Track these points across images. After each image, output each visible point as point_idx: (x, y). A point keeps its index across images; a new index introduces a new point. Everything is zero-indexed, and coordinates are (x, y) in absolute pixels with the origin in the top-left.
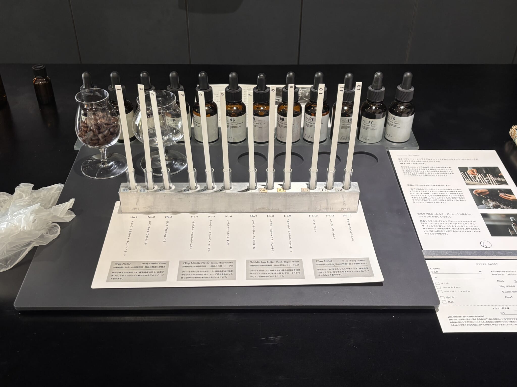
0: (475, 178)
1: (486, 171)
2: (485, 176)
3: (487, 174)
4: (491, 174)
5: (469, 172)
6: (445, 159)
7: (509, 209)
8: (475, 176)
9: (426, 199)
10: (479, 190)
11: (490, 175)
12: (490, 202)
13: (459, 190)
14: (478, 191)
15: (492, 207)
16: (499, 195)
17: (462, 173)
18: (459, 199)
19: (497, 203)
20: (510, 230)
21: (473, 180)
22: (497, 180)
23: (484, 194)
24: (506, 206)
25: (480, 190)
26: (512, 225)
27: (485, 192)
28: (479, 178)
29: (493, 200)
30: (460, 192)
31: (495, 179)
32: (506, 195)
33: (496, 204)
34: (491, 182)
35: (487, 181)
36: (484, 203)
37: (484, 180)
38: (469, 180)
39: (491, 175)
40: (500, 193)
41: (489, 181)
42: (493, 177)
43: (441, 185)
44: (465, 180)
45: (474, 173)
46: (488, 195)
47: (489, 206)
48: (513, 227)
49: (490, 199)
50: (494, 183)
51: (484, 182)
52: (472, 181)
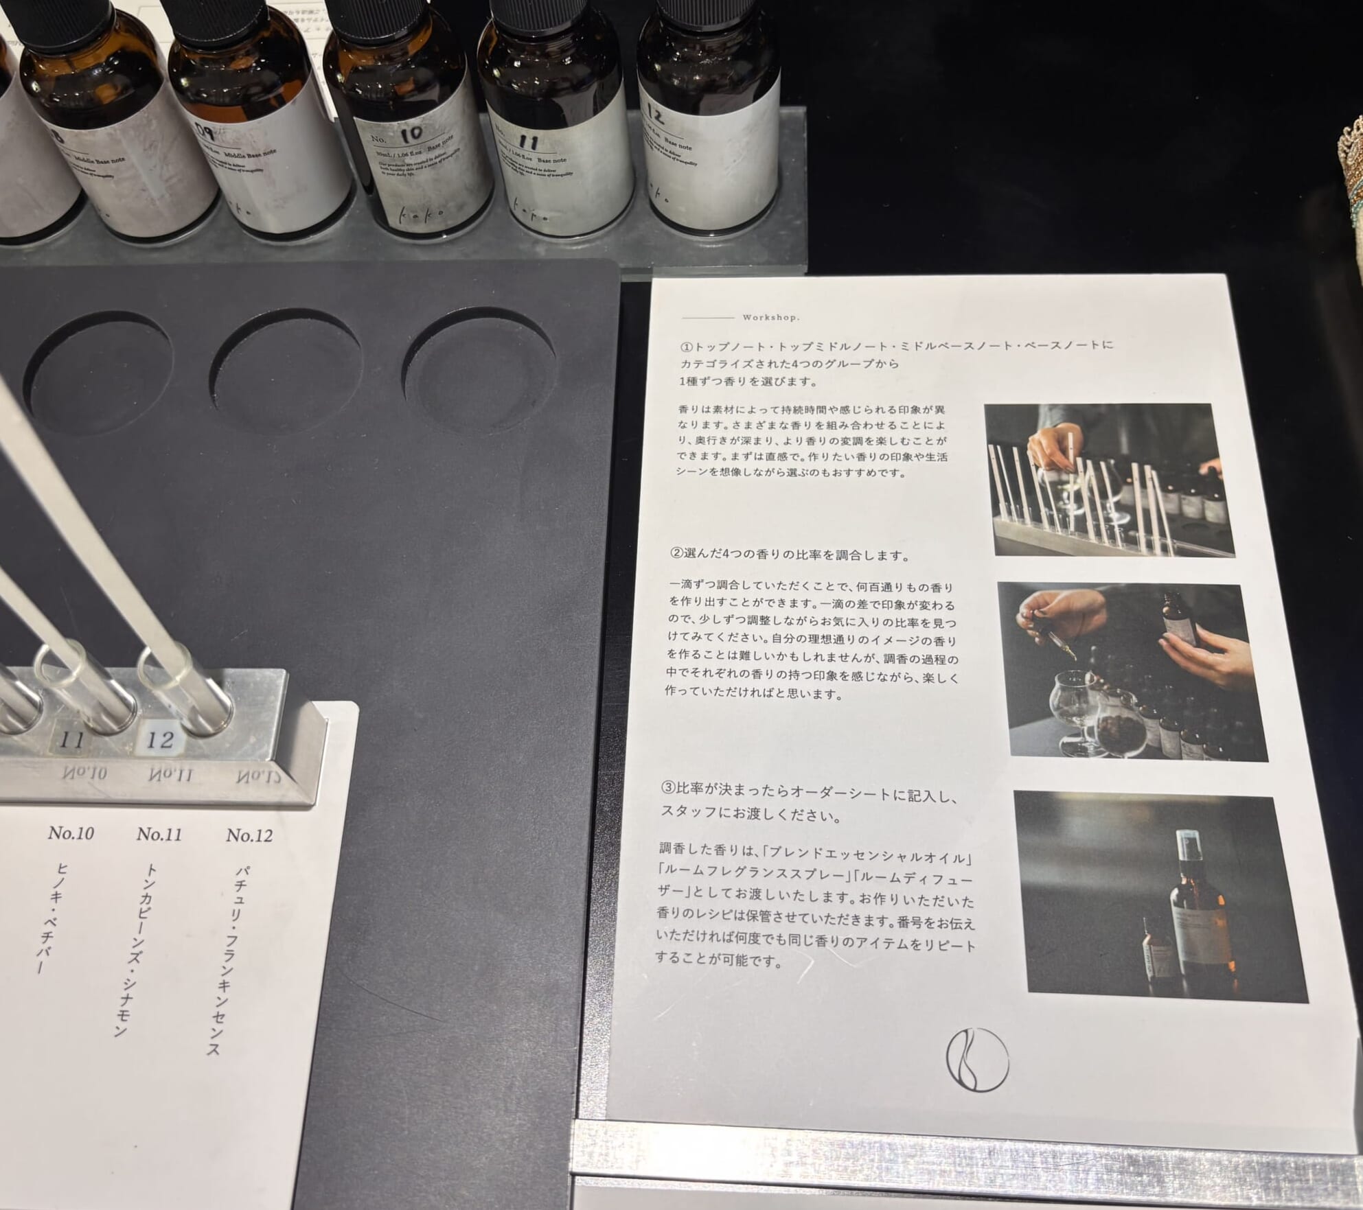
0: (1058, 497)
1: (1132, 443)
2: (1121, 478)
3: (1135, 466)
4: (1153, 468)
5: (1040, 443)
6: (930, 346)
7: (1192, 756)
8: (1064, 477)
9: (739, 665)
10: (1055, 596)
11: (1147, 468)
12: (1095, 698)
13: (942, 597)
14: (1047, 604)
15: (1091, 742)
16: (1162, 641)
17: (993, 456)
18: (918, 670)
19: (1130, 708)
20: (1150, 943)
21: (1044, 511)
22: (1181, 513)
23: (1073, 630)
24: (1178, 730)
25: (1065, 593)
26: (1174, 894)
27: (1087, 613)
28: (1078, 497)
29: (1114, 684)
30: (944, 614)
31: (1168, 504)
32: (1200, 643)
33: (1126, 714)
34: (1141, 534)
35: (1119, 519)
36: (1058, 708)
37: (1104, 508)
38: (1021, 515)
39: (1154, 473)
40: (1167, 622)
41: (1133, 525)
42: (1164, 490)
43: (856, 555)
44: (996, 511)
45: (1064, 451)
46: (1099, 635)
47: (1077, 735)
48: (1175, 910)
49: (1102, 676)
50: (1156, 537)
51: (1098, 533)
52: (1037, 518)
